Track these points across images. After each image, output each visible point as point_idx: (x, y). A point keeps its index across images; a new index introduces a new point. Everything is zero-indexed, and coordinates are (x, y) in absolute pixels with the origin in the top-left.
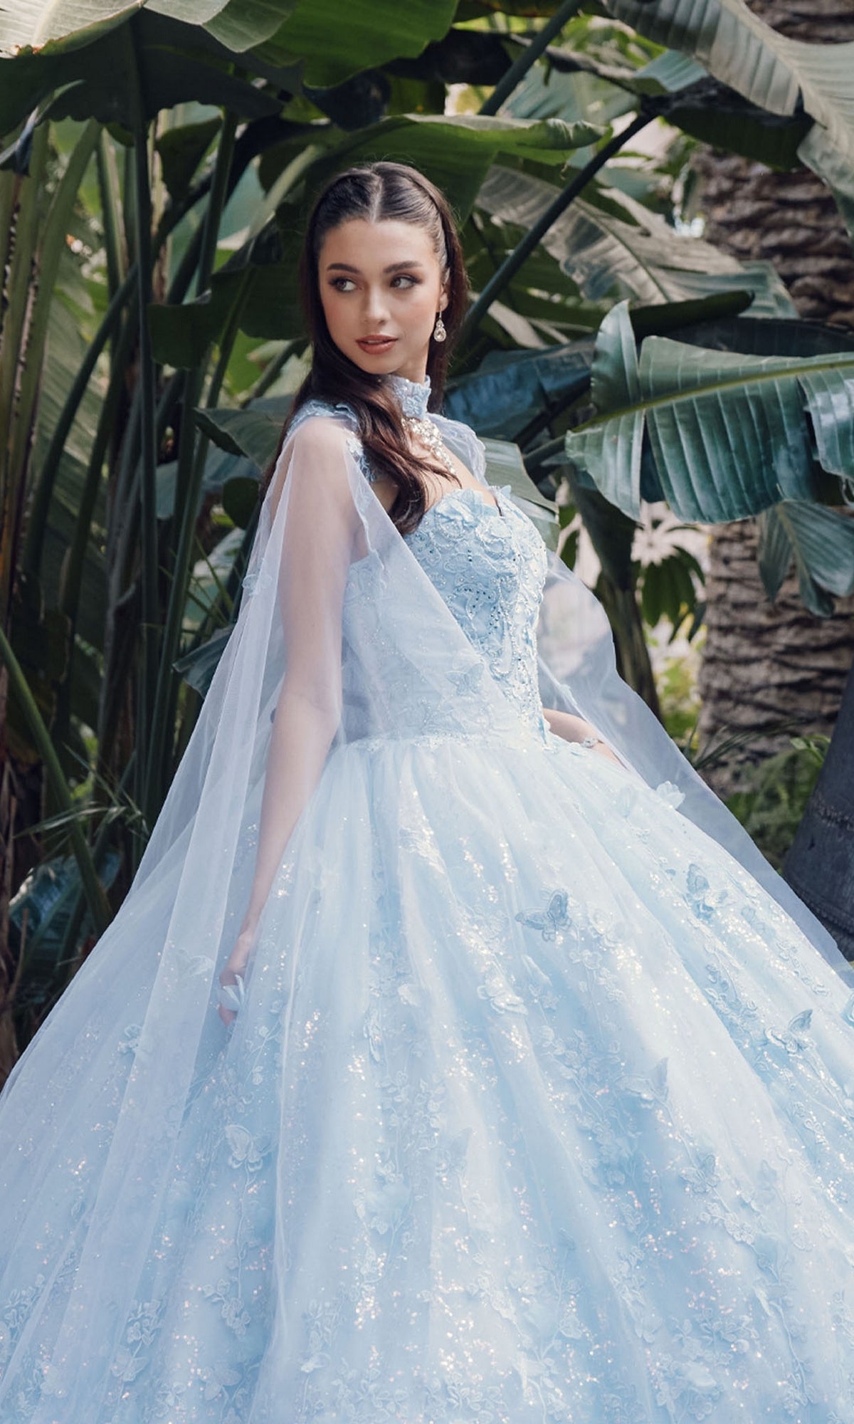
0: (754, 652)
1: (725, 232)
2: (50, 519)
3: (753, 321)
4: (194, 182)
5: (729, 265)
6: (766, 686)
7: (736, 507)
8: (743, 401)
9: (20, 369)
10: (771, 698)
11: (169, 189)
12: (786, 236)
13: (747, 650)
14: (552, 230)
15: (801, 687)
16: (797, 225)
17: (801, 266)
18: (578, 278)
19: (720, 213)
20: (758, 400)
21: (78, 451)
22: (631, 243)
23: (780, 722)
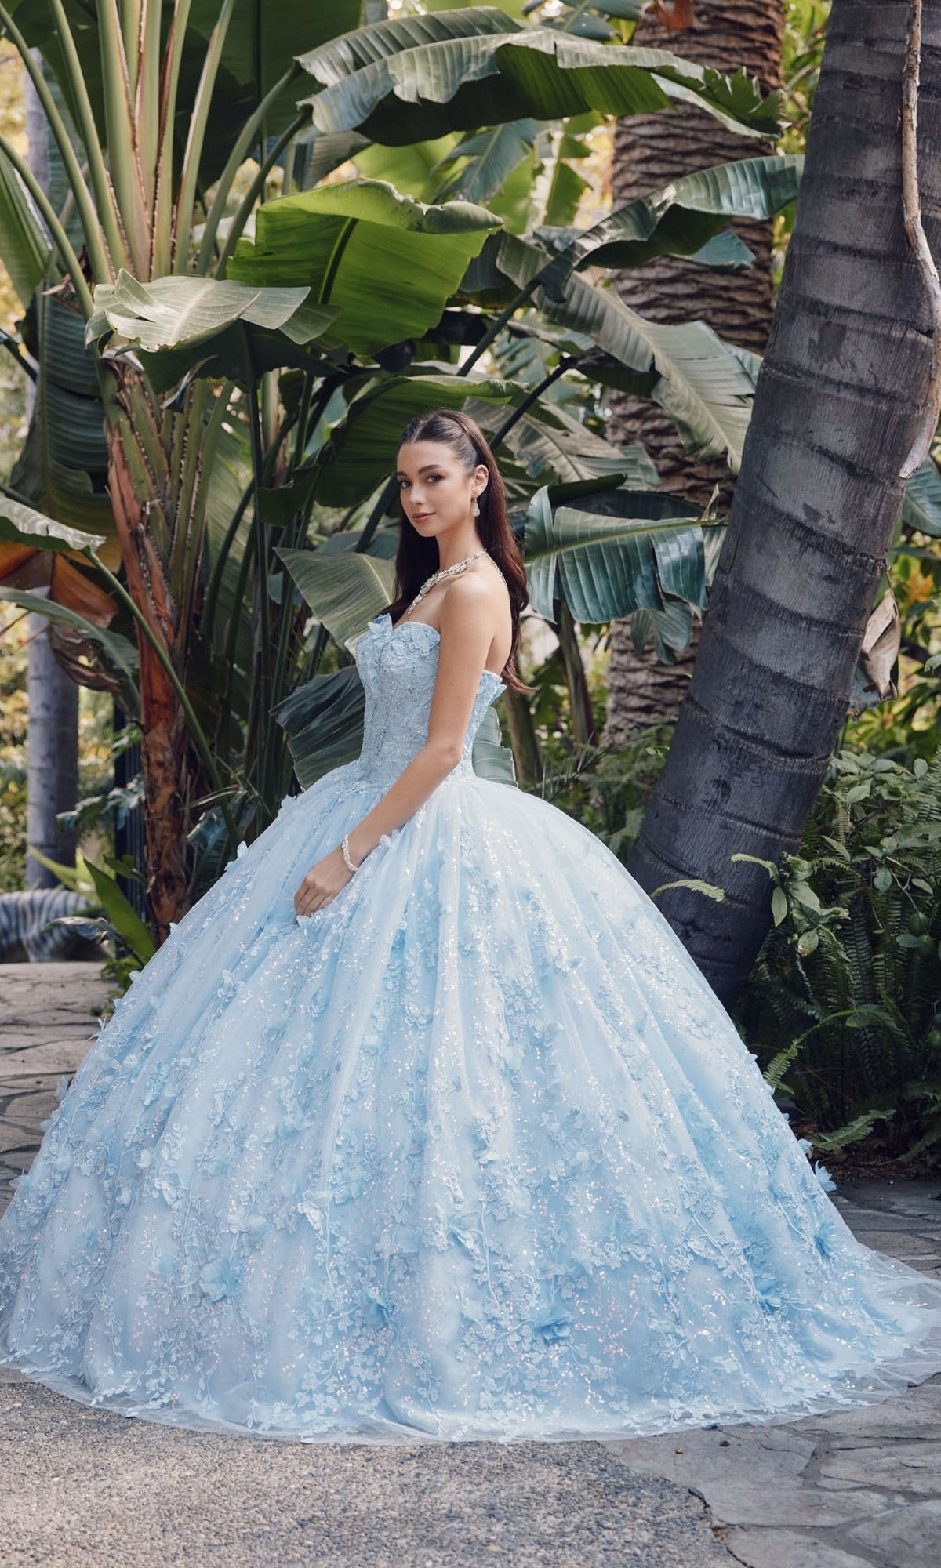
0: (639, 665)
1: (621, 421)
2: (219, 598)
3: (625, 492)
5: (615, 453)
6: (645, 685)
7: (611, 612)
8: (616, 548)
9: (191, 521)
10: (649, 692)
11: (285, 408)
12: (657, 423)
13: (635, 664)
14: (510, 433)
15: (666, 685)
17: (665, 441)
18: (523, 465)
19: (619, 410)
20: (624, 548)
21: (236, 554)
22: (557, 441)
23: (653, 706)
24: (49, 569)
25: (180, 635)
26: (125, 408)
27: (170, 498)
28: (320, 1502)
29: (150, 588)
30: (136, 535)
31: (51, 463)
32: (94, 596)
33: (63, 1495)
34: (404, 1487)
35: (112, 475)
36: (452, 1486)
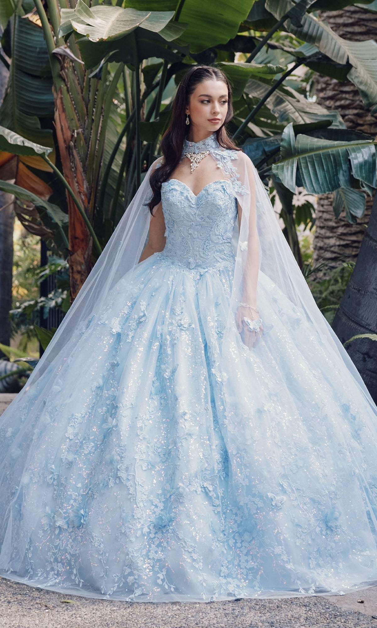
0: (331, 235)
1: (323, 101)
2: (107, 190)
3: (332, 129)
4: (154, 83)
5: (325, 111)
6: (335, 245)
7: (326, 189)
8: (329, 155)
9: (98, 142)
10: (336, 249)
11: (146, 85)
12: (343, 102)
13: (329, 234)
14: (268, 100)
15: (346, 246)
16: (346, 99)
17: (347, 112)
18: (276, 115)
19: (322, 95)
20: (333, 155)
21: (116, 168)
22: (294, 104)
23: (339, 257)
24: (15, 170)
25: (91, 203)
26: (64, 80)
27: (87, 129)
28: (184, 621)
29: (75, 177)
30: (68, 148)
31: (17, 112)
32: (40, 185)
33: (51, 617)
34: (226, 615)
35: (57, 115)
36: (252, 614)
